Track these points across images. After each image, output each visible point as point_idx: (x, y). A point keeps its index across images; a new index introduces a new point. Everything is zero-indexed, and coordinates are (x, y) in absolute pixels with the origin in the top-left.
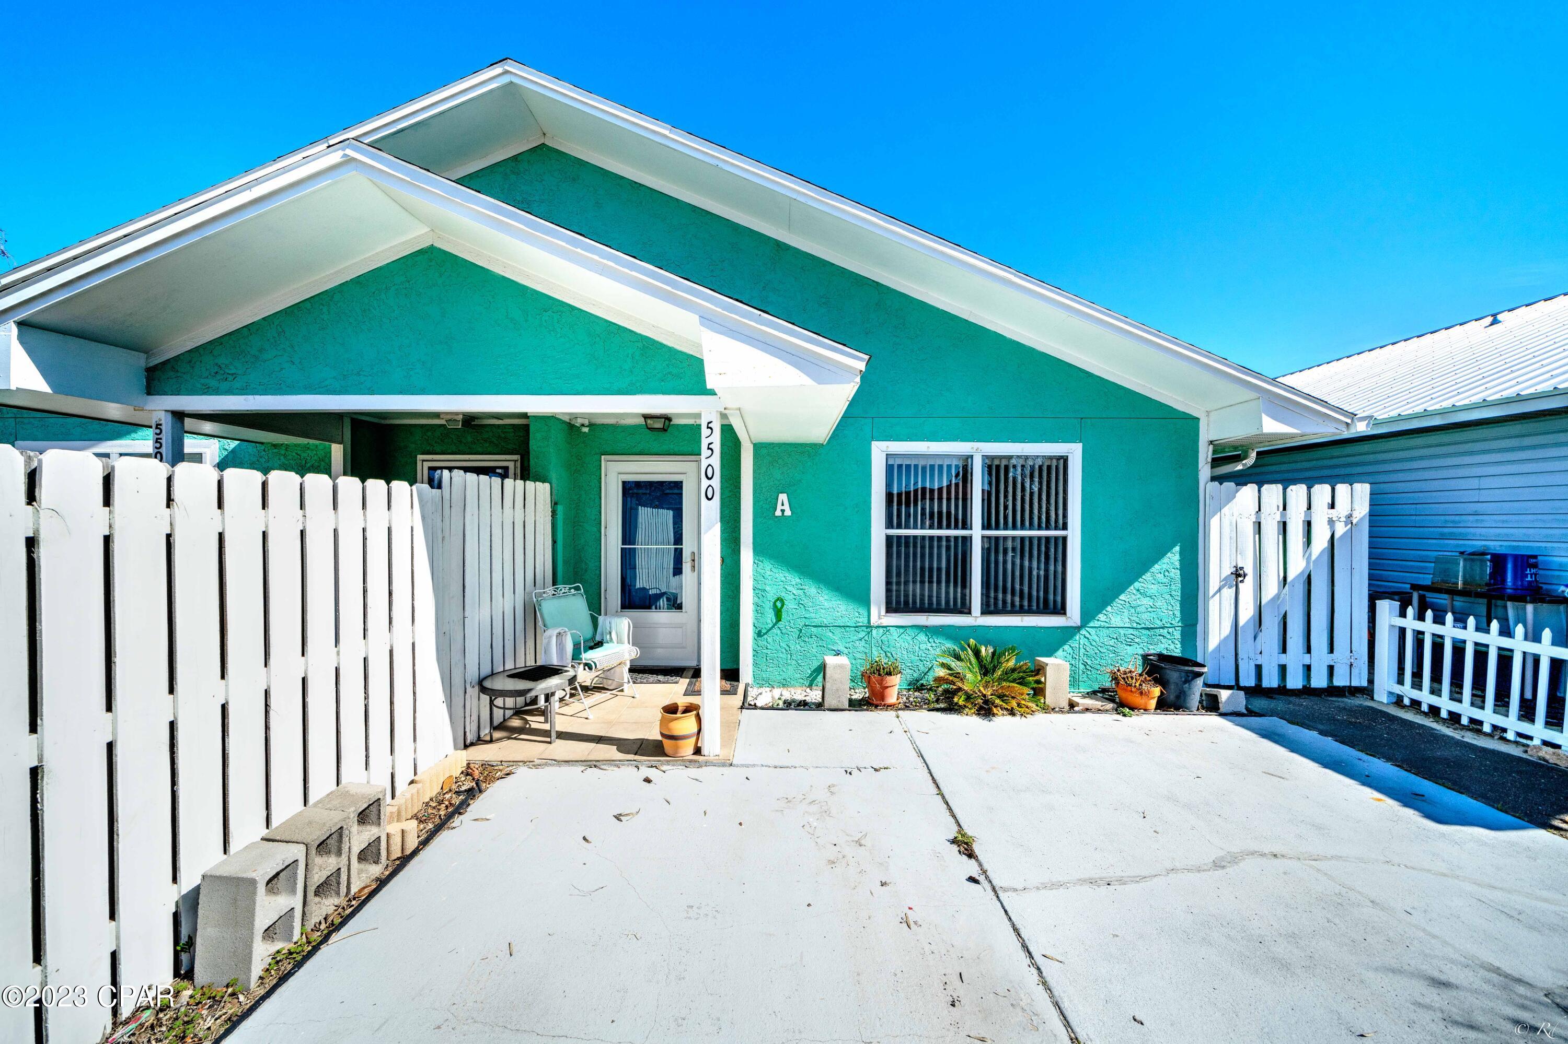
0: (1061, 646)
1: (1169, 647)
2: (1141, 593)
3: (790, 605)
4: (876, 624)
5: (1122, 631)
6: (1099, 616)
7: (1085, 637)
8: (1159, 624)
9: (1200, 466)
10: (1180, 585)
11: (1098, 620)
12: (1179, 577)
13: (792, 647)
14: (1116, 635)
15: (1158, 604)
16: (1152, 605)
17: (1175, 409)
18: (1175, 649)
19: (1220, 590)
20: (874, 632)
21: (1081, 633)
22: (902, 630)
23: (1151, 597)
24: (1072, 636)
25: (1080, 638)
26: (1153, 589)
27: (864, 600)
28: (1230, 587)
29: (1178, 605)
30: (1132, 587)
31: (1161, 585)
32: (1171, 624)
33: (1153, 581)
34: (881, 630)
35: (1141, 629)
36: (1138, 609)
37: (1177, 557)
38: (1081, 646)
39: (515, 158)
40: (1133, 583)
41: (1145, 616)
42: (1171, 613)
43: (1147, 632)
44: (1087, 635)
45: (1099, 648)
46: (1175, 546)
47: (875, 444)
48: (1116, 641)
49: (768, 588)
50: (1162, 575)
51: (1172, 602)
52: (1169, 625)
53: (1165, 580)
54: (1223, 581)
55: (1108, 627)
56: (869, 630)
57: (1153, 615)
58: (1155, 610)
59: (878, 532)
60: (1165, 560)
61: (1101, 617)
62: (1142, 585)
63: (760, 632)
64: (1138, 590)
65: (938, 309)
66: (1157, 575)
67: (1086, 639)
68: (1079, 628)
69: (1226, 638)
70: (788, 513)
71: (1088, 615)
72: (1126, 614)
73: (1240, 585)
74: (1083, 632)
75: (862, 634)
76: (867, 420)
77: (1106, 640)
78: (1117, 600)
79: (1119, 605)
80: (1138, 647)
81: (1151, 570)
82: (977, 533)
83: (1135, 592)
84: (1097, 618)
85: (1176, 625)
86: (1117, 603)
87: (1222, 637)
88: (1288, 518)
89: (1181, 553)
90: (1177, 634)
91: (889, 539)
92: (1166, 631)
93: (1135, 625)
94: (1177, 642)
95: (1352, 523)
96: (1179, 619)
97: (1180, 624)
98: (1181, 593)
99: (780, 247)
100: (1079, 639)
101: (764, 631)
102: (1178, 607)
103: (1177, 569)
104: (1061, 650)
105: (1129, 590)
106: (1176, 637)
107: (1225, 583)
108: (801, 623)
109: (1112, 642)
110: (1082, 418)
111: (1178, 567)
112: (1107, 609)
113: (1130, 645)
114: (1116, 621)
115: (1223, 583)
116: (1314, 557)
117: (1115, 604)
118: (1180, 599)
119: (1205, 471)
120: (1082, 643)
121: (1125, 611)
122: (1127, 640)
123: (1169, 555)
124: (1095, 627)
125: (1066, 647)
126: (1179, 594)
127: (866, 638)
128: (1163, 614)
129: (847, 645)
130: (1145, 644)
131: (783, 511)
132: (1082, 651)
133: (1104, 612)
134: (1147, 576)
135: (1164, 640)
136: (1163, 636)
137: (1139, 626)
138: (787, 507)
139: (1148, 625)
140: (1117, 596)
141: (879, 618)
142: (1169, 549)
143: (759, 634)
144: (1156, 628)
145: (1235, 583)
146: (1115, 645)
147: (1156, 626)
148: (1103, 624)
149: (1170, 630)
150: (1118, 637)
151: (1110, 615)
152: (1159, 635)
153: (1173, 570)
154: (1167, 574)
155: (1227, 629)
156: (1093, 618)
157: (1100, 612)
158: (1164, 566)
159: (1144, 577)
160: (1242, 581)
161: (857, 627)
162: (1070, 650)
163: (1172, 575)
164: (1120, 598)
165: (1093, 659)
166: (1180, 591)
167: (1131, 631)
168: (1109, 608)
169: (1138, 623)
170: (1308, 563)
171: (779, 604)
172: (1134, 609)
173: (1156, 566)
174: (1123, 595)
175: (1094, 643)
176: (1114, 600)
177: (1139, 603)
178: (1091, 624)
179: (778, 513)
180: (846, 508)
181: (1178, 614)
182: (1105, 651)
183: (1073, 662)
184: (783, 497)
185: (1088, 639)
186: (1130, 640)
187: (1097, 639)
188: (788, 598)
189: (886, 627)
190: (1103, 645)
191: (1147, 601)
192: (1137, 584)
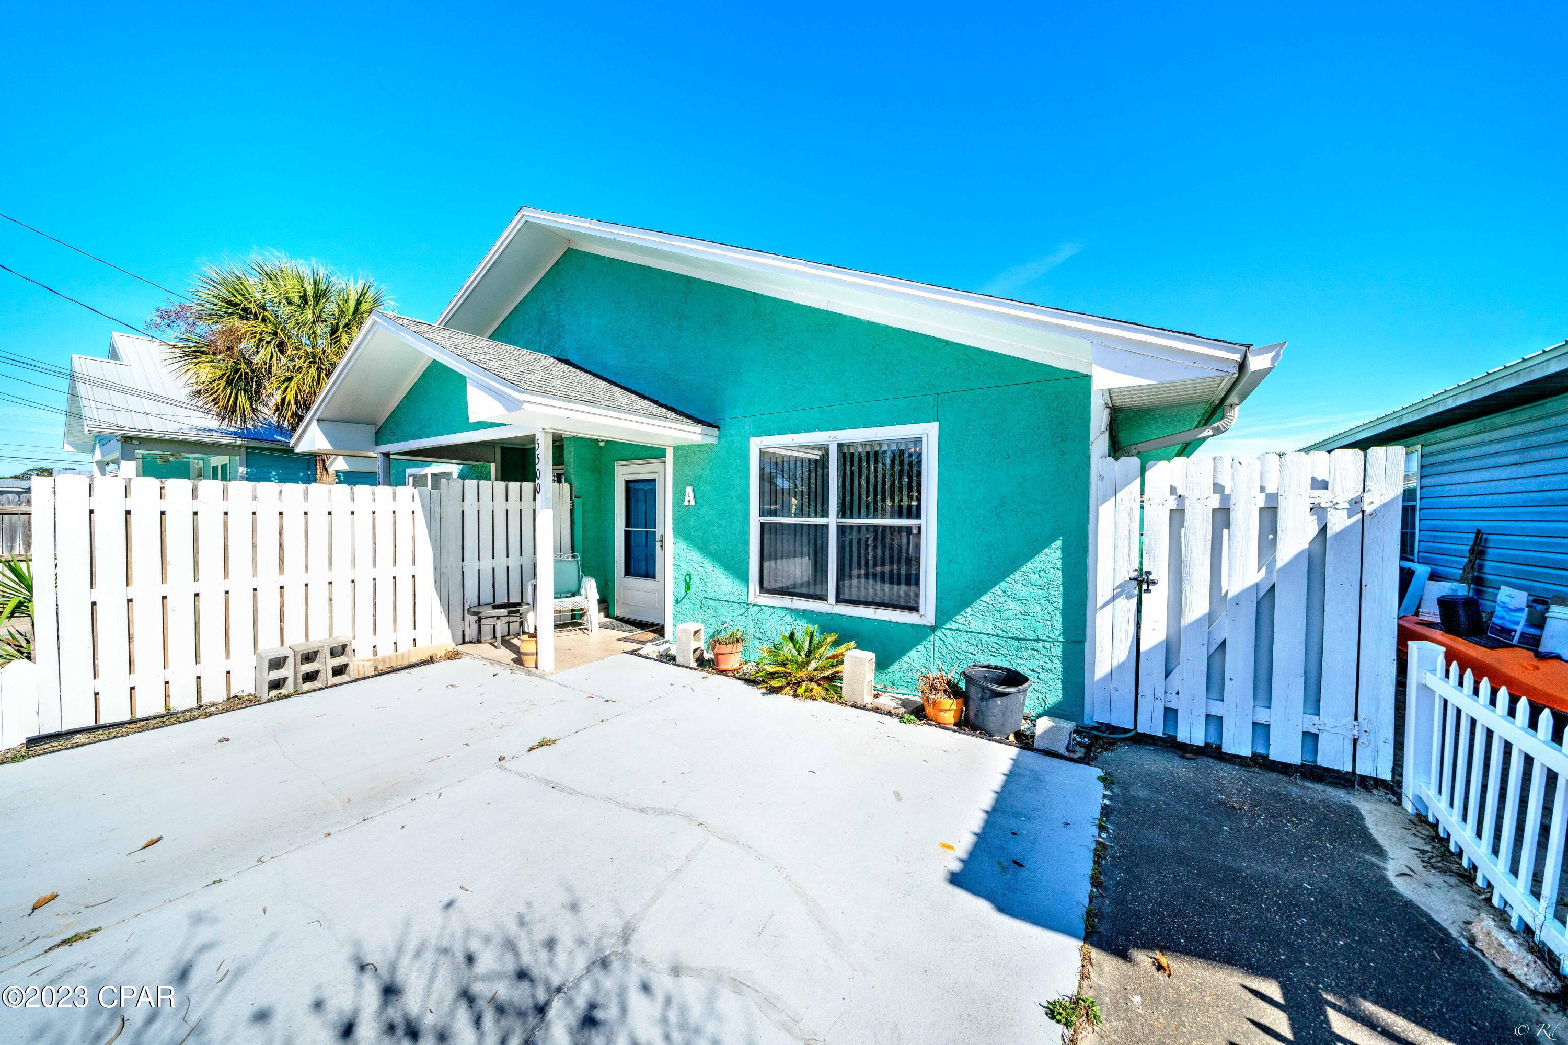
0: (914, 646)
1: (1044, 665)
2: (1008, 596)
3: (695, 579)
4: (753, 603)
5: (984, 638)
6: (957, 617)
7: (940, 639)
8: (1033, 636)
9: (1092, 438)
10: (1061, 590)
11: (955, 622)
12: (1061, 579)
13: (697, 616)
14: (976, 642)
15: (1031, 611)
16: (1023, 612)
17: (1056, 368)
18: (1053, 670)
19: (1113, 599)
20: (752, 609)
21: (936, 633)
22: (772, 610)
23: (1021, 601)
24: (926, 637)
25: (935, 640)
26: (1024, 592)
27: (745, 579)
28: (1129, 597)
29: (1059, 615)
30: (997, 588)
31: (1036, 588)
32: (1049, 637)
33: (1024, 582)
34: (757, 608)
35: (1008, 638)
36: (1006, 614)
37: (1059, 554)
38: (936, 649)
39: (557, 263)
40: (998, 583)
41: (1014, 623)
42: (1049, 623)
43: (1015, 643)
44: (943, 637)
45: (956, 653)
46: (1054, 540)
47: (752, 439)
48: (976, 648)
49: (681, 565)
50: (1037, 575)
51: (1051, 610)
52: (1045, 638)
53: (1040, 582)
54: (1117, 588)
55: (967, 632)
56: (748, 607)
57: (1023, 622)
58: (1026, 617)
59: (755, 520)
60: (1041, 557)
61: (959, 618)
62: (1010, 586)
63: (677, 599)
64: (1004, 592)
65: (801, 305)
66: (1029, 575)
67: (942, 642)
68: (933, 629)
69: (1121, 666)
70: (692, 503)
71: (944, 616)
72: (989, 619)
73: (1144, 595)
74: (938, 633)
75: (743, 610)
76: (746, 419)
77: (964, 645)
78: (978, 601)
79: (981, 608)
80: (1004, 659)
81: (1022, 569)
82: (833, 521)
83: (1000, 593)
84: (954, 619)
85: (1056, 638)
86: (977, 605)
87: (1115, 664)
88: (1232, 504)
89: (1063, 550)
90: (1058, 651)
91: (762, 525)
92: (1041, 645)
93: (1000, 633)
94: (1057, 661)
95: (1363, 512)
96: (1059, 632)
97: (1061, 639)
98: (1063, 600)
99: (690, 280)
100: (933, 640)
101: (679, 599)
102: (1058, 616)
103: (1058, 568)
104: (915, 650)
105: (993, 590)
106: (1054, 655)
107: (1120, 591)
108: (703, 595)
109: (971, 649)
110: (938, 394)
111: (1060, 567)
112: (966, 610)
113: (994, 656)
114: (976, 625)
115: (1118, 591)
116: (1280, 564)
117: (975, 605)
118: (1061, 607)
119: (1099, 443)
120: (936, 645)
121: (988, 614)
122: (990, 649)
123: (1047, 550)
124: (952, 629)
125: (920, 647)
126: (1061, 601)
127: (746, 614)
128: (1038, 624)
129: (733, 618)
130: (1013, 657)
131: (689, 501)
132: (937, 654)
133: (963, 613)
134: (1017, 575)
135: (1039, 657)
136: (1037, 651)
137: (1005, 635)
138: (692, 498)
139: (1017, 634)
140: (977, 596)
141: (755, 598)
142: (1046, 543)
143: (677, 602)
144: (1028, 640)
145: (1136, 592)
146: (975, 653)
147: (1028, 637)
148: (961, 627)
149: (1047, 645)
150: (979, 645)
151: (970, 618)
152: (1033, 649)
153: (1052, 570)
154: (1042, 574)
155: (1123, 652)
156: (950, 619)
157: (958, 613)
158: (1040, 565)
159: (1011, 576)
160: (1148, 591)
161: (739, 603)
162: (924, 651)
163: (1050, 576)
164: (982, 598)
165: (949, 665)
166: (1061, 597)
167: (995, 639)
168: (969, 610)
169: (1004, 631)
170: (1269, 571)
171: (688, 578)
172: (998, 614)
173: (1029, 564)
174: (986, 595)
175: (950, 648)
176: (975, 601)
177: (1005, 607)
178: (948, 626)
179: (686, 503)
180: (732, 498)
181: (1059, 625)
182: (963, 658)
183: (927, 665)
184: (689, 490)
185: (943, 641)
186: (993, 650)
187: (954, 644)
188: (694, 573)
189: (760, 606)
190: (960, 651)
191: (1014, 605)
192: (1003, 585)
